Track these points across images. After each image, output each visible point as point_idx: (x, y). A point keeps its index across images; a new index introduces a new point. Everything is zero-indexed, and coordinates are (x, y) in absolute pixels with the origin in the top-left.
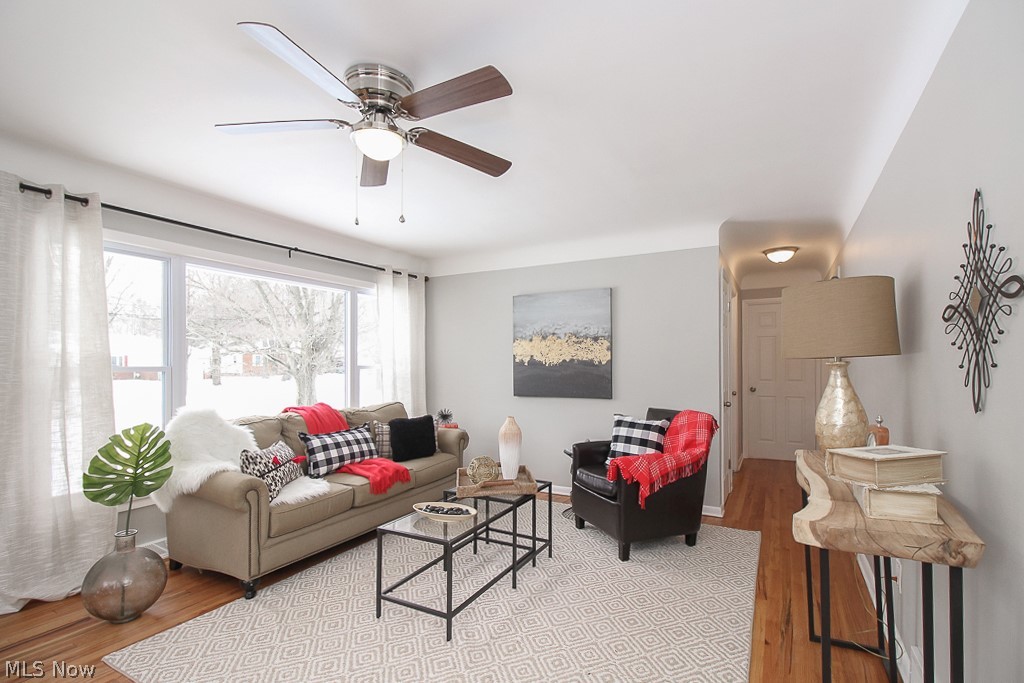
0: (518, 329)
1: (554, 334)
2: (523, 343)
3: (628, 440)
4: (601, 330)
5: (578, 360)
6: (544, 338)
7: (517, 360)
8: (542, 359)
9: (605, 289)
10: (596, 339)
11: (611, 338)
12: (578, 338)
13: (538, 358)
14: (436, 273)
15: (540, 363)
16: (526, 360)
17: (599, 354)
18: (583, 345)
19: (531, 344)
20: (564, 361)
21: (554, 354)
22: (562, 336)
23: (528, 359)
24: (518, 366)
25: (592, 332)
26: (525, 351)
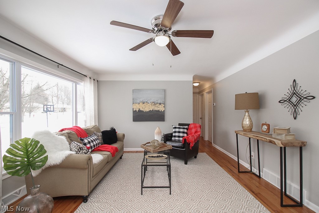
0: (134, 100)
1: (147, 102)
2: (136, 104)
3: (179, 132)
4: (162, 101)
5: (155, 110)
6: (144, 103)
7: (134, 110)
8: (143, 110)
9: (163, 89)
10: (160, 104)
11: (164, 104)
12: (155, 104)
13: (141, 109)
14: (101, 79)
15: (142, 111)
16: (137, 110)
17: (161, 108)
18: (156, 106)
19: (139, 105)
20: (150, 110)
21: (147, 108)
22: (150, 103)
23: (138, 110)
24: (134, 112)
25: (159, 102)
26: (137, 107)
